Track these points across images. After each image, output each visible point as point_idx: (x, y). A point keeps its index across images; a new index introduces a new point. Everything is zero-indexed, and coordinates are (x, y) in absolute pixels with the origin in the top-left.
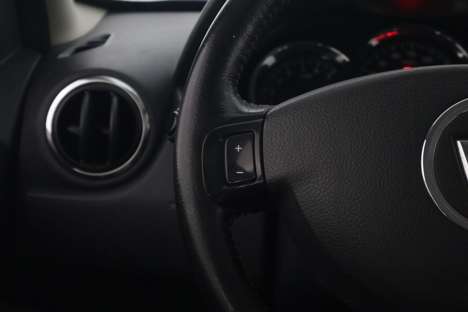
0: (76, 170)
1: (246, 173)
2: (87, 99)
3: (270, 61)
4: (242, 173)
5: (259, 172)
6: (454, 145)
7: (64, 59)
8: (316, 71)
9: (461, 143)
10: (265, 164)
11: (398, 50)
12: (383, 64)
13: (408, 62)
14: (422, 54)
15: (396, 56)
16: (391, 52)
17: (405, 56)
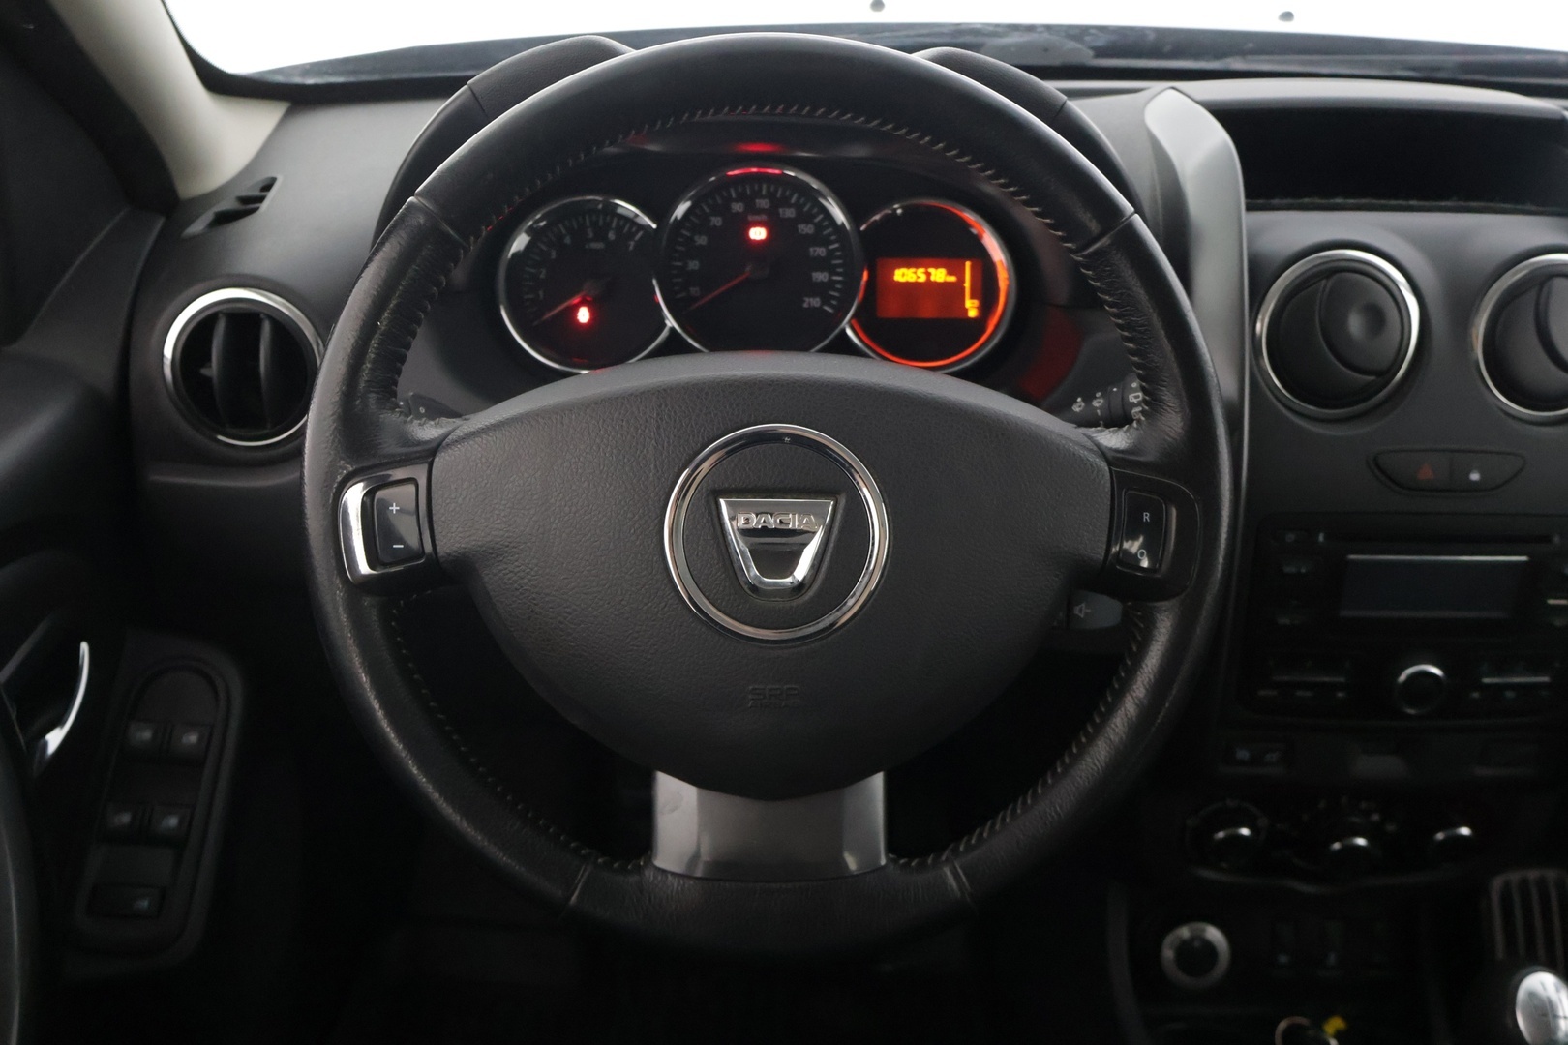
0: (220, 438)
1: (407, 547)
2: (221, 327)
3: (520, 242)
4: (402, 546)
5: (428, 548)
6: (714, 507)
9: (727, 503)
10: (436, 532)
11: (741, 197)
12: (717, 221)
13: (757, 218)
14: (777, 203)
15: (737, 207)
16: (729, 200)
17: (751, 209)
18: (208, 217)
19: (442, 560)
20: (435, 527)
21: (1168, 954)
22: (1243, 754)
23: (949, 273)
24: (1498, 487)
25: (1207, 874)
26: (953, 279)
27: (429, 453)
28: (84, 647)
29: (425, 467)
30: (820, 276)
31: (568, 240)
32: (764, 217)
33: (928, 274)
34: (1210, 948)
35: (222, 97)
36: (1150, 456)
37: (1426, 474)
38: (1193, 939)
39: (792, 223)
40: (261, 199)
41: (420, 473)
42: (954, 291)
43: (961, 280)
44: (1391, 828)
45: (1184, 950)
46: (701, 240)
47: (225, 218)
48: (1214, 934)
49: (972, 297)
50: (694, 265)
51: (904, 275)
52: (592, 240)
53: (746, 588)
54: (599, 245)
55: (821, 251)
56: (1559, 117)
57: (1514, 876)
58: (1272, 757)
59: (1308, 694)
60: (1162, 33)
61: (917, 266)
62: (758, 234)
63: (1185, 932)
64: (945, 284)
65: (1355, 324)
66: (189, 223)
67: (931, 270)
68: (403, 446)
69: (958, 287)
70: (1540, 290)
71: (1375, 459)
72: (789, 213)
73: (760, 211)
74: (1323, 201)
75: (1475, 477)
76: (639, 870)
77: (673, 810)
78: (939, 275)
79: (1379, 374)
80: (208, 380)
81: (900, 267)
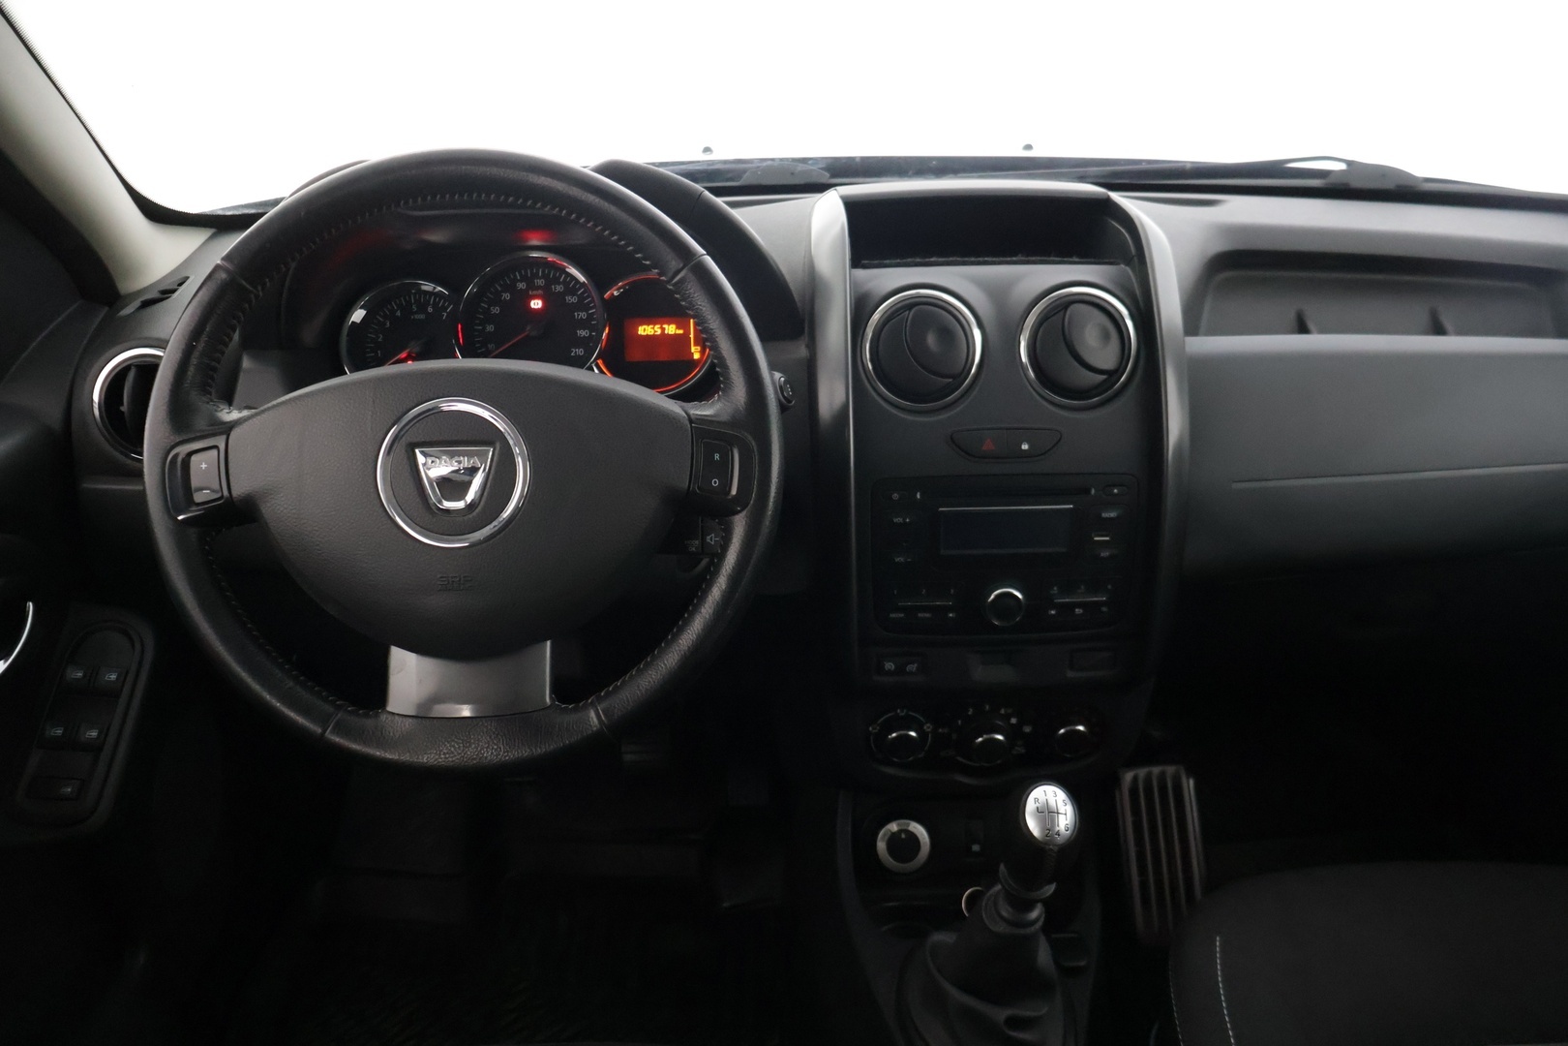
2: (132, 374)
3: (358, 315)
4: (209, 491)
5: (226, 493)
6: (411, 454)
7: (122, 318)
8: (430, 310)
10: (230, 482)
11: (524, 279)
12: (507, 296)
13: (535, 292)
14: (551, 282)
15: (521, 286)
16: (515, 281)
17: (531, 286)
18: (137, 303)
19: (235, 500)
20: (231, 477)
21: (881, 846)
22: (889, 666)
23: (678, 328)
24: (1045, 453)
25: (890, 770)
26: (681, 332)
27: (227, 429)
28: (31, 605)
29: (224, 437)
30: (583, 333)
31: (398, 313)
32: (540, 292)
33: (663, 329)
34: (913, 839)
35: (157, 224)
36: (724, 418)
37: (988, 446)
38: (900, 831)
39: (562, 295)
40: (173, 291)
41: (220, 442)
42: (681, 341)
43: (687, 333)
44: (1027, 729)
45: (893, 841)
46: (496, 310)
47: (148, 304)
48: (919, 830)
49: (695, 345)
50: (490, 328)
51: (645, 330)
52: (416, 313)
53: (433, 508)
54: (422, 317)
55: (583, 315)
56: (1105, 197)
57: (1142, 772)
58: (912, 667)
59: (928, 615)
60: (864, 159)
61: (655, 324)
62: (536, 304)
63: (894, 827)
64: (676, 336)
65: (931, 340)
66: (122, 309)
67: (665, 326)
68: (212, 425)
69: (685, 338)
70: (1065, 312)
71: (952, 438)
72: (559, 288)
73: (538, 288)
74: (943, 259)
75: (1025, 447)
76: (377, 715)
77: (399, 672)
78: (671, 329)
79: (953, 377)
80: (123, 413)
81: (642, 325)
